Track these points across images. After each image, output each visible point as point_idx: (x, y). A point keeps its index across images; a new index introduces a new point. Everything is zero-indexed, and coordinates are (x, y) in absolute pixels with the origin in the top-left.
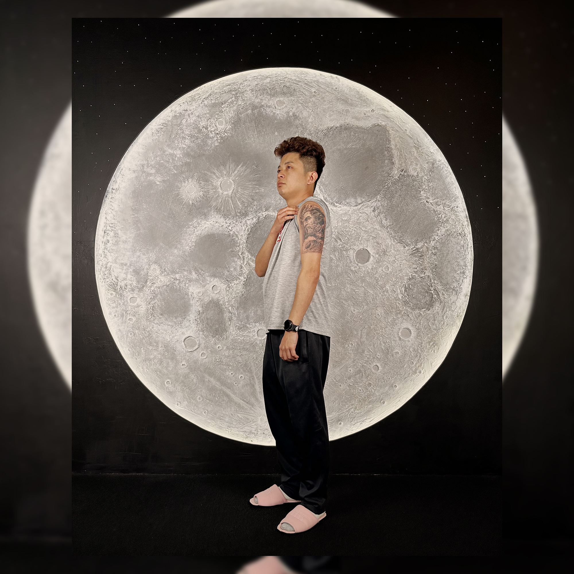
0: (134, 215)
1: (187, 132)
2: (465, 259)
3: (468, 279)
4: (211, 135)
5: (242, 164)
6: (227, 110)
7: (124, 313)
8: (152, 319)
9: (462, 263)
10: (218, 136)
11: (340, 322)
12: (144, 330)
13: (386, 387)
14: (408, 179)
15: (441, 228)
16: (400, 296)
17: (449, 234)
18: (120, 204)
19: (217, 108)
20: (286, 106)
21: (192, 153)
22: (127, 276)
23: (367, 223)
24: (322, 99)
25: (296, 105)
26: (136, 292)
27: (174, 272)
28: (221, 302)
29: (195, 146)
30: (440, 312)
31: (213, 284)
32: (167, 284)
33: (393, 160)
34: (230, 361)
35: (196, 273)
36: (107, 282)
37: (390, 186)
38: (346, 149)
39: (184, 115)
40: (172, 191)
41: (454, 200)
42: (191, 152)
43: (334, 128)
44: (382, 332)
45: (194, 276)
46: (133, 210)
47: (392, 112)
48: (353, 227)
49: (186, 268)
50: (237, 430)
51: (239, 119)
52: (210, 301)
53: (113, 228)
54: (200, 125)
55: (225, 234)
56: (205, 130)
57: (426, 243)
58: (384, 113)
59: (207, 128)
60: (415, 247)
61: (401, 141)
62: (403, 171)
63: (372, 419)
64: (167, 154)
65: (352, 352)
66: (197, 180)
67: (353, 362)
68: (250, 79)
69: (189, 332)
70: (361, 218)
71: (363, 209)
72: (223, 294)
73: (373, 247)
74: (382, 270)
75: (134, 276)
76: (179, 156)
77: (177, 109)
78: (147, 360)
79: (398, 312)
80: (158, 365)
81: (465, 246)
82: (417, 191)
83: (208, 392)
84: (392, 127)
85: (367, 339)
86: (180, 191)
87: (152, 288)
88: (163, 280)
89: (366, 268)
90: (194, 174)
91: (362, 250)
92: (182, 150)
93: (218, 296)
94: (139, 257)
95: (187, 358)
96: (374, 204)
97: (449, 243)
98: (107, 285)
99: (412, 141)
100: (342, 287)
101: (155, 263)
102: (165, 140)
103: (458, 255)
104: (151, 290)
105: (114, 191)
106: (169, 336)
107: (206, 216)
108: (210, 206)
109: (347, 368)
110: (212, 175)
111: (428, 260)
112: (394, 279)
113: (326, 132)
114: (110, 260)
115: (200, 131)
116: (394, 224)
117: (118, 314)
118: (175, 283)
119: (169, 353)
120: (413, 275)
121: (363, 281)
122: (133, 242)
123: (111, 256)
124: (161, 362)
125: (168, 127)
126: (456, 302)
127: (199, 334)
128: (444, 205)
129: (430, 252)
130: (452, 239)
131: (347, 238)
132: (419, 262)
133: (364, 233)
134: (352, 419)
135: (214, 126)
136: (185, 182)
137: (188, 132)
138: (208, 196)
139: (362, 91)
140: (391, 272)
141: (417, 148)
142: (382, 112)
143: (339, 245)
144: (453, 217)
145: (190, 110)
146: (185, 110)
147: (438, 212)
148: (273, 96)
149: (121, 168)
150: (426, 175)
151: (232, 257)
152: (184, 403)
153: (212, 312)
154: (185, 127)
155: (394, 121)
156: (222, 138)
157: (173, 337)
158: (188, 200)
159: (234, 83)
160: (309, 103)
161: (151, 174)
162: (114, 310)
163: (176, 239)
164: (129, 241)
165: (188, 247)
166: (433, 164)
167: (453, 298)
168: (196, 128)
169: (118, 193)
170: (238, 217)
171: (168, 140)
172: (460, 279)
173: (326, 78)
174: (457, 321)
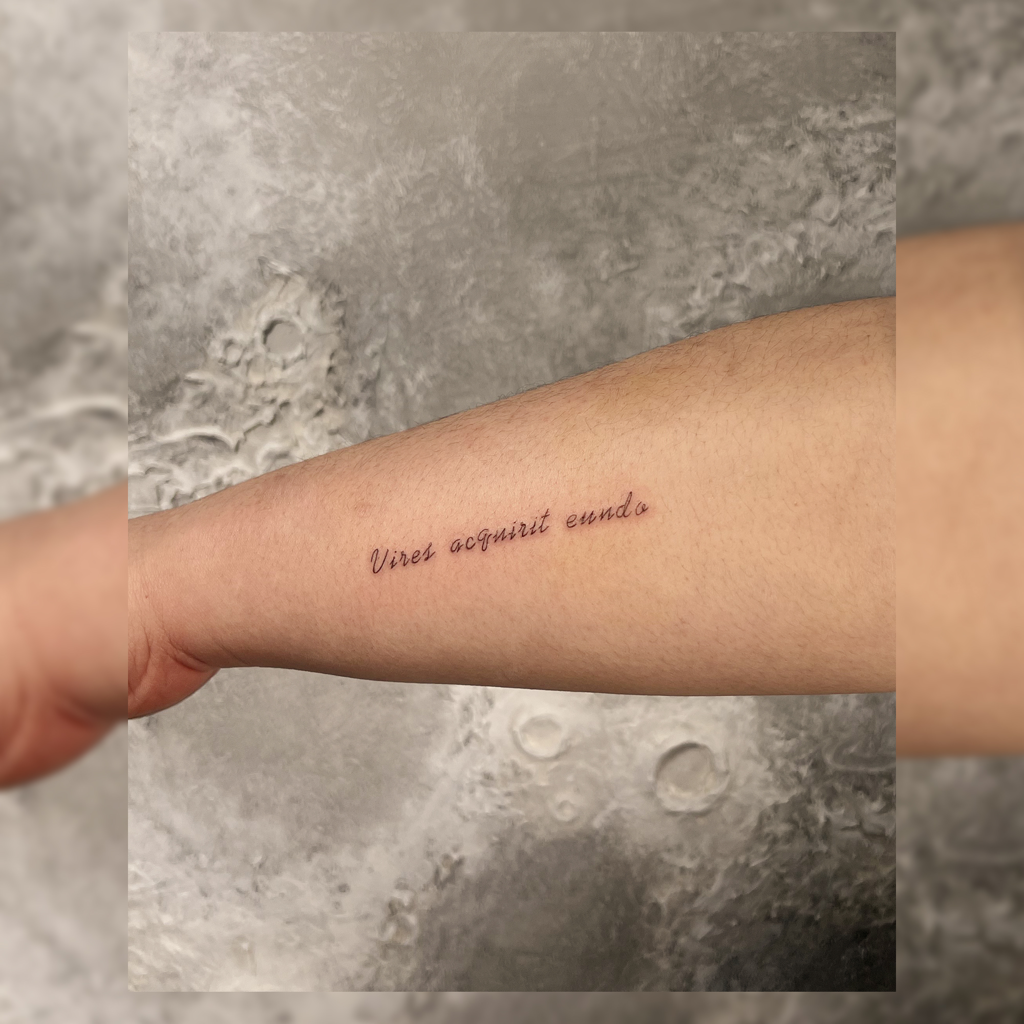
94: (215, 145)
101: (324, 280)
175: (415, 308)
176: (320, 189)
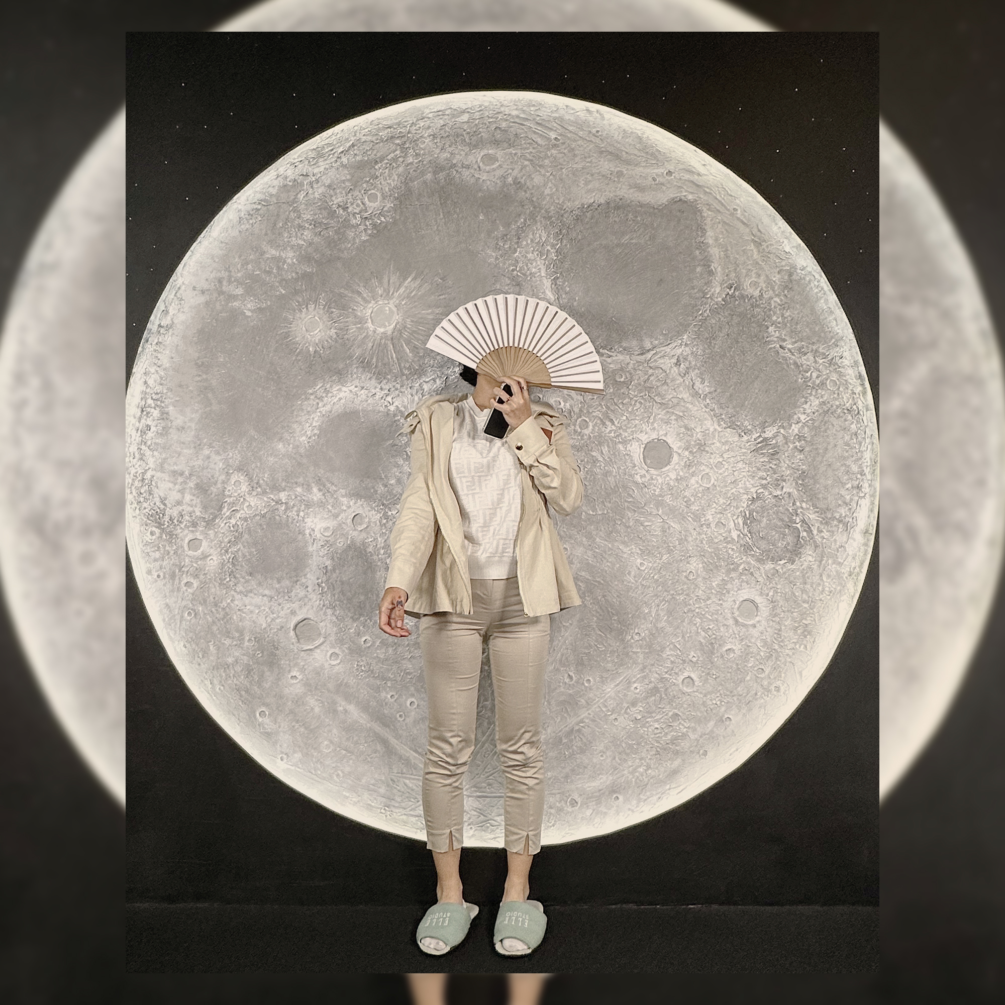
0: (200, 375)
1: (307, 216)
2: (860, 459)
3: (867, 500)
4: (354, 222)
5: (413, 275)
6: (386, 174)
7: (177, 571)
8: (231, 583)
9: (855, 468)
10: (368, 223)
11: (613, 587)
12: (216, 605)
13: (709, 720)
14: (742, 303)
15: (812, 398)
16: (734, 535)
17: (827, 411)
18: (173, 355)
19: (367, 170)
20: (500, 166)
21: (317, 256)
22: (183, 497)
23: (665, 387)
24: (569, 151)
25: (519, 163)
26: (201, 529)
27: (276, 488)
28: (370, 549)
29: (322, 242)
30: (815, 567)
31: (354, 512)
32: (262, 512)
33: (712, 267)
34: (388, 670)
35: (320, 490)
36: (145, 508)
37: (708, 316)
38: (618, 245)
39: (302, 184)
40: (275, 329)
41: (834, 343)
42: (314, 254)
43: (594, 206)
44: (699, 608)
45: (316, 495)
46: (198, 366)
47: (707, 175)
48: (636, 396)
49: (301, 480)
50: (404, 812)
51: (410, 191)
52: (349, 547)
53: (159, 402)
54: (332, 203)
55: (379, 412)
56: (341, 212)
57: (784, 428)
58: (692, 179)
59: (345, 209)
60: (760, 436)
61: (726, 230)
62: (733, 289)
63: (681, 788)
64: (268, 258)
65: (639, 650)
66: (324, 307)
67: (642, 670)
68: (430, 115)
69: (305, 610)
70: (652, 378)
71: (655, 361)
72: (374, 533)
73: (678, 434)
74: (697, 482)
75: (198, 497)
76: (290, 262)
77: (289, 173)
78: (221, 666)
79: (732, 567)
80: (242, 677)
81: (859, 434)
82: (760, 326)
83: (343, 733)
84: (707, 204)
85: (667, 621)
86: (290, 327)
87: (233, 521)
88: (255, 503)
89: (665, 478)
90: (318, 296)
91: (656, 443)
92: (297, 251)
93: (364, 535)
94: (209, 457)
95: (302, 664)
96: (679, 351)
97: (828, 428)
98: (145, 515)
99: (748, 230)
100: (618, 517)
101: (239, 469)
102: (264, 232)
103: (847, 452)
104: (231, 525)
105: (162, 331)
106: (266, 617)
107: (340, 375)
108: (350, 357)
109: (630, 682)
110: (355, 295)
111: (787, 462)
112: (722, 501)
113: (579, 214)
114: (151, 465)
115: (332, 214)
116: (718, 390)
117: (164, 573)
118: (277, 509)
119: (265, 653)
120: (758, 491)
121: (659, 504)
122: (196, 429)
123: (153, 456)
124: (249, 671)
125: (271, 208)
126: (846, 546)
127: (325, 614)
128: (816, 353)
129: (791, 446)
130: (832, 419)
131: (624, 418)
132: (771, 465)
133: (659, 408)
134: (642, 788)
135: (360, 204)
136: (302, 311)
137: (309, 216)
138: (346, 337)
139: (648, 137)
140: (715, 486)
141: (758, 244)
142: (687, 176)
143: (610, 432)
144: (834, 377)
145: (314, 176)
146: (303, 175)
147: (804, 366)
148: (476, 146)
149: (178, 286)
150: (777, 295)
151: (393, 456)
152: (296, 755)
153: (352, 568)
154: (303, 206)
155: (711, 193)
156: (374, 226)
157: (273, 620)
158: (307, 345)
159: (399, 124)
160: (545, 159)
161: (234, 297)
162: (158, 564)
163: (282, 422)
164: (189, 427)
165: (304, 438)
166: (791, 275)
167: (840, 538)
168: (325, 209)
169: (170, 334)
170: (405, 377)
171: (269, 232)
172: (851, 500)
173: (578, 114)
174: (850, 585)
175: (259, 464)
176: (231, 454)
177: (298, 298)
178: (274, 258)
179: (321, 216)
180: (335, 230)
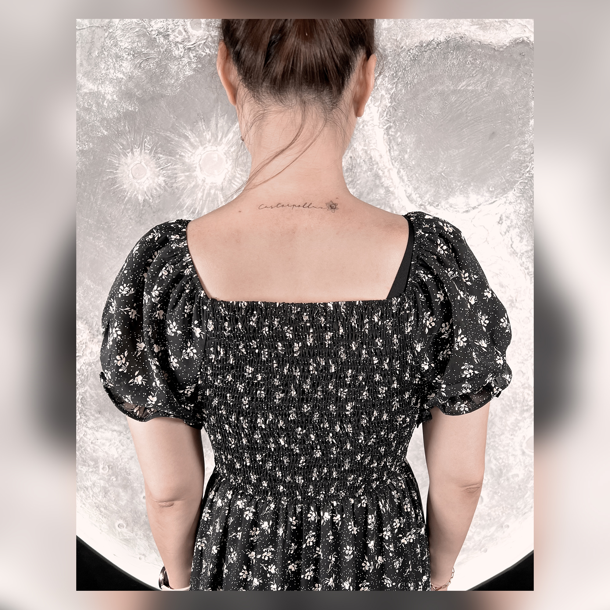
1: (125, 44)
4: (176, 53)
10: (191, 55)
13: (492, 527)
21: (138, 93)
23: (486, 246)
29: (143, 76)
38: (454, 92)
40: (100, 174)
42: (136, 90)
43: (433, 45)
54: (151, 29)
56: (162, 39)
59: (166, 37)
64: (86, 93)
66: (150, 152)
71: (479, 219)
76: (110, 98)
80: (100, 497)
86: (116, 173)
90: (143, 139)
92: (117, 85)
96: (502, 209)
108: (180, 208)
110: (182, 140)
113: (417, 54)
115: (152, 42)
119: (119, 478)
124: (106, 492)
135: (183, 31)
136: (127, 156)
137: (127, 44)
138: (175, 185)
152: (152, 555)
154: (119, 32)
156: (199, 58)
157: (123, 451)
158: (135, 193)
168: (144, 35)
171: (84, 63)
177: (122, 141)
178: (91, 94)
179: (140, 45)
180: (157, 62)
